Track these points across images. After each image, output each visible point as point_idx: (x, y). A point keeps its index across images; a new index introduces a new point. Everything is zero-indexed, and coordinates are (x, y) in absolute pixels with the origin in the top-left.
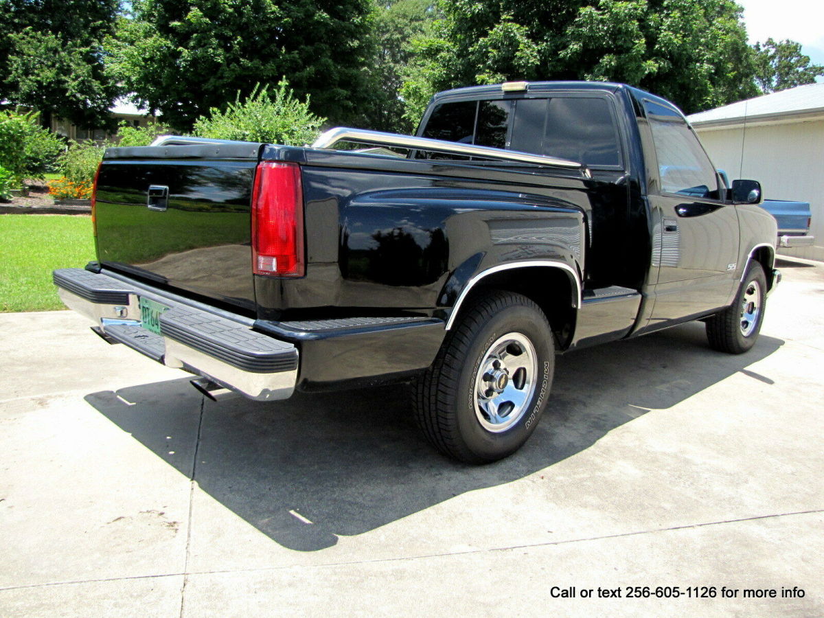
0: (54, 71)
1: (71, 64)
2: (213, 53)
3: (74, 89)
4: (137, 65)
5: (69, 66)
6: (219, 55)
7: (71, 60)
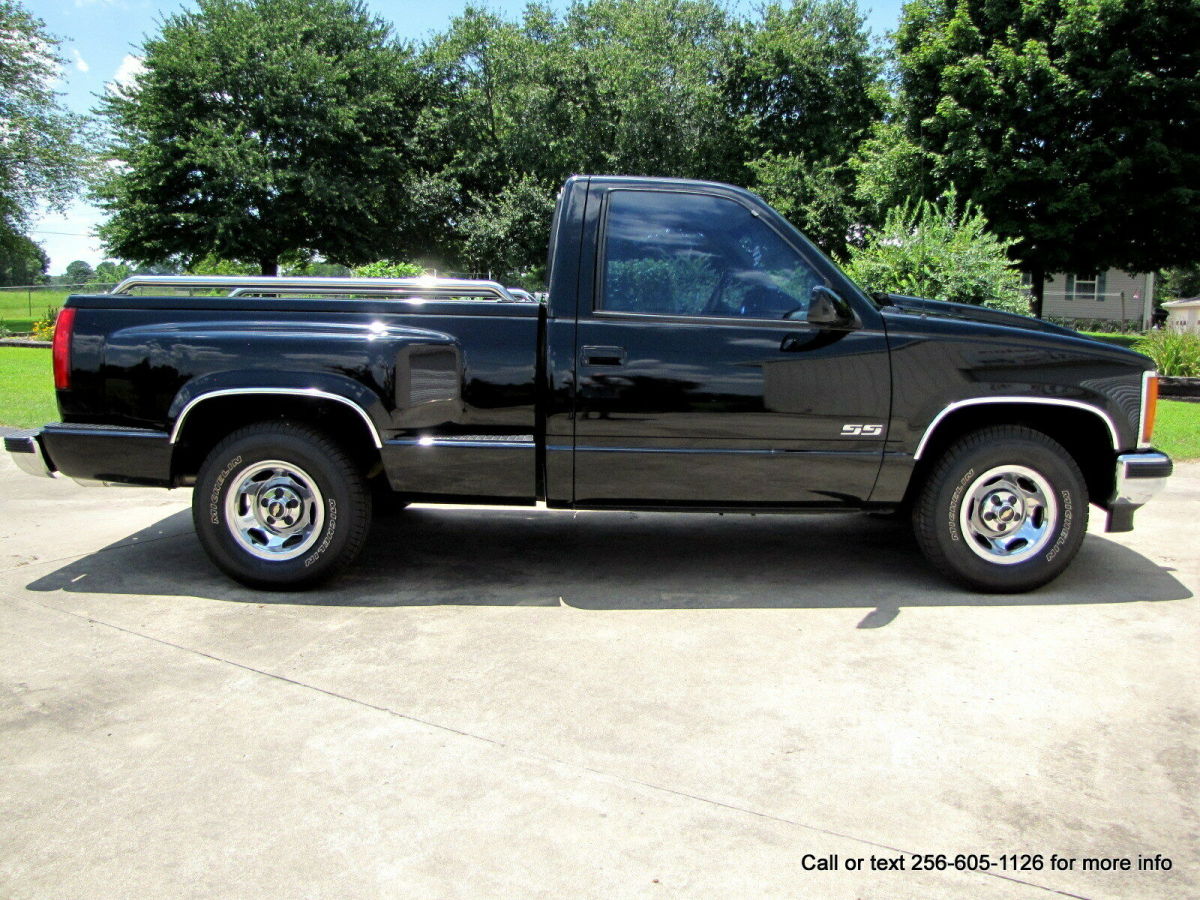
0: (792, 200)
1: (816, 189)
2: (972, 156)
3: (817, 220)
4: (884, 183)
5: (812, 191)
6: (980, 158)
7: (816, 185)
